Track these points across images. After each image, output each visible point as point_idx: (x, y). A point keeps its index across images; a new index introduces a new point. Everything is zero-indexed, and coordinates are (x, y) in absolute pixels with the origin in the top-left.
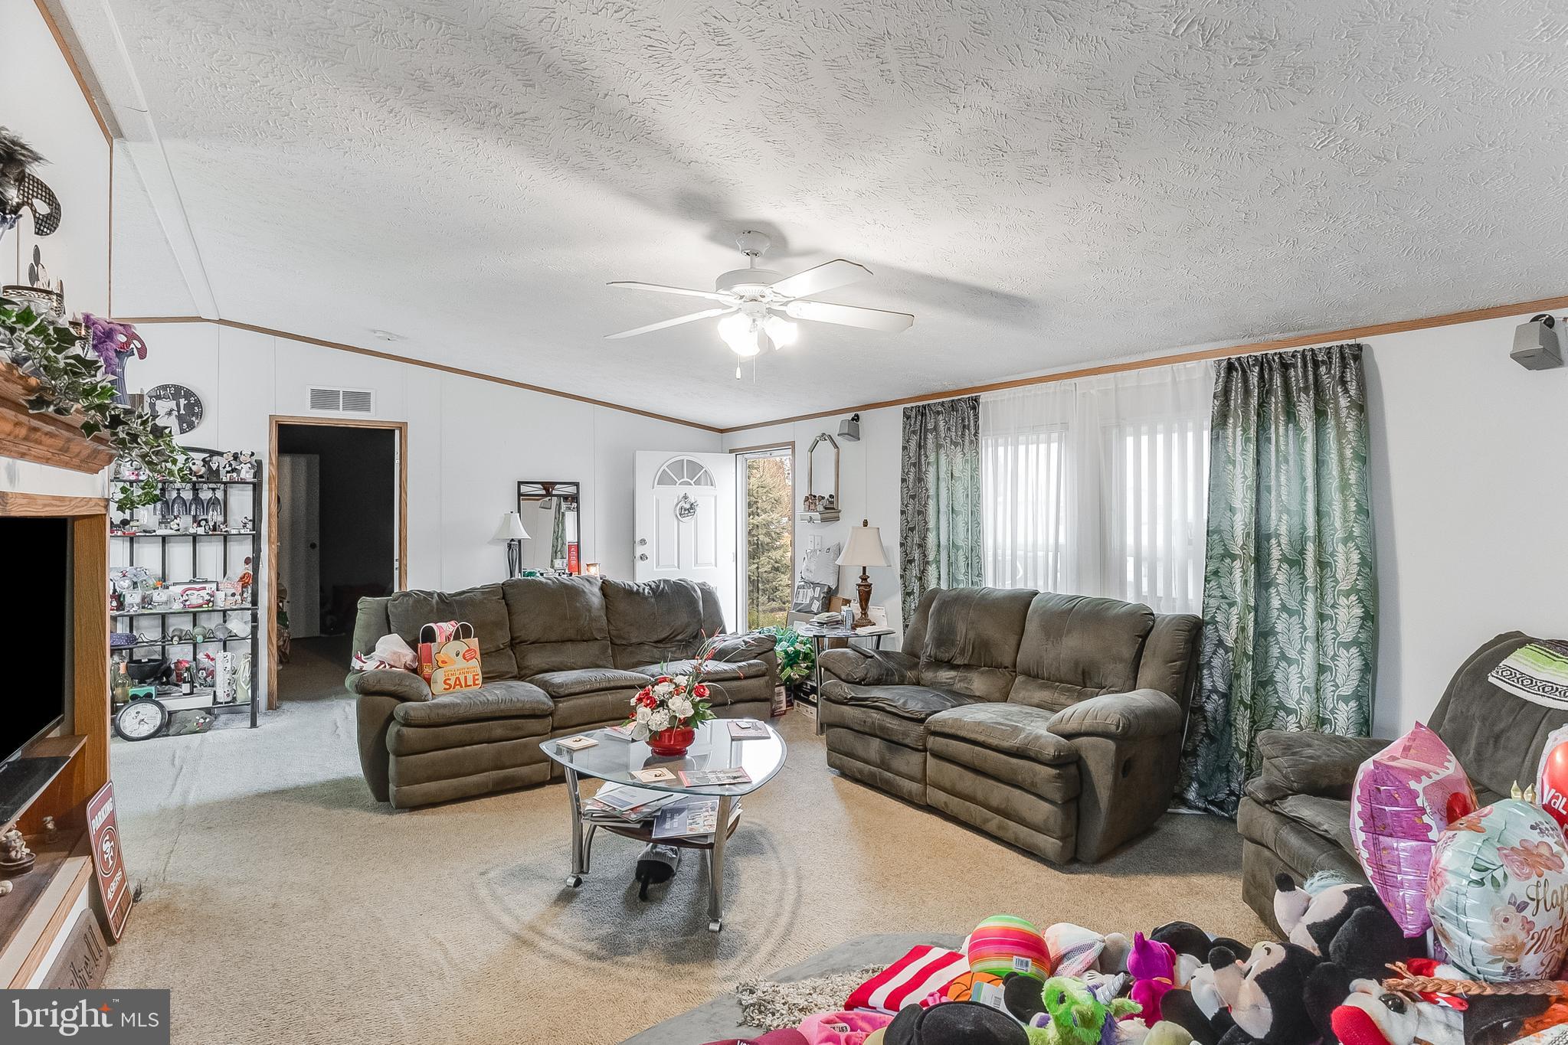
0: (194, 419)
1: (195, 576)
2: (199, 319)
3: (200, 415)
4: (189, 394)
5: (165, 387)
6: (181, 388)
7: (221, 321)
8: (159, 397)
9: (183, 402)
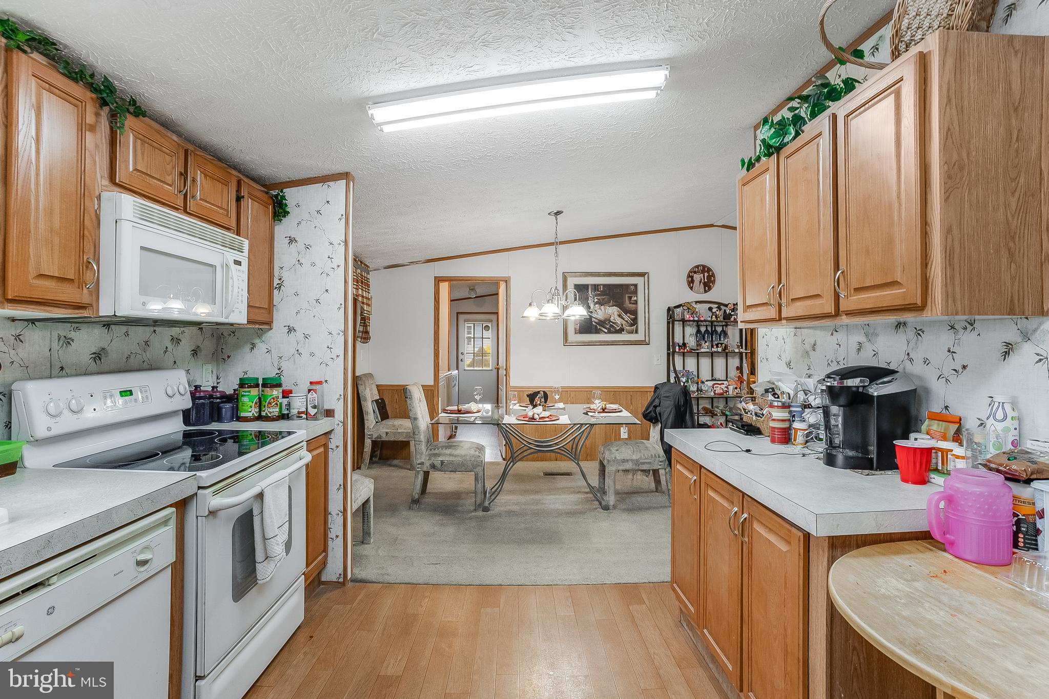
0: (711, 284)
1: (712, 376)
2: (712, 226)
3: (714, 282)
4: (709, 270)
5: (697, 267)
6: (706, 266)
7: (724, 226)
8: (695, 272)
9: (706, 274)
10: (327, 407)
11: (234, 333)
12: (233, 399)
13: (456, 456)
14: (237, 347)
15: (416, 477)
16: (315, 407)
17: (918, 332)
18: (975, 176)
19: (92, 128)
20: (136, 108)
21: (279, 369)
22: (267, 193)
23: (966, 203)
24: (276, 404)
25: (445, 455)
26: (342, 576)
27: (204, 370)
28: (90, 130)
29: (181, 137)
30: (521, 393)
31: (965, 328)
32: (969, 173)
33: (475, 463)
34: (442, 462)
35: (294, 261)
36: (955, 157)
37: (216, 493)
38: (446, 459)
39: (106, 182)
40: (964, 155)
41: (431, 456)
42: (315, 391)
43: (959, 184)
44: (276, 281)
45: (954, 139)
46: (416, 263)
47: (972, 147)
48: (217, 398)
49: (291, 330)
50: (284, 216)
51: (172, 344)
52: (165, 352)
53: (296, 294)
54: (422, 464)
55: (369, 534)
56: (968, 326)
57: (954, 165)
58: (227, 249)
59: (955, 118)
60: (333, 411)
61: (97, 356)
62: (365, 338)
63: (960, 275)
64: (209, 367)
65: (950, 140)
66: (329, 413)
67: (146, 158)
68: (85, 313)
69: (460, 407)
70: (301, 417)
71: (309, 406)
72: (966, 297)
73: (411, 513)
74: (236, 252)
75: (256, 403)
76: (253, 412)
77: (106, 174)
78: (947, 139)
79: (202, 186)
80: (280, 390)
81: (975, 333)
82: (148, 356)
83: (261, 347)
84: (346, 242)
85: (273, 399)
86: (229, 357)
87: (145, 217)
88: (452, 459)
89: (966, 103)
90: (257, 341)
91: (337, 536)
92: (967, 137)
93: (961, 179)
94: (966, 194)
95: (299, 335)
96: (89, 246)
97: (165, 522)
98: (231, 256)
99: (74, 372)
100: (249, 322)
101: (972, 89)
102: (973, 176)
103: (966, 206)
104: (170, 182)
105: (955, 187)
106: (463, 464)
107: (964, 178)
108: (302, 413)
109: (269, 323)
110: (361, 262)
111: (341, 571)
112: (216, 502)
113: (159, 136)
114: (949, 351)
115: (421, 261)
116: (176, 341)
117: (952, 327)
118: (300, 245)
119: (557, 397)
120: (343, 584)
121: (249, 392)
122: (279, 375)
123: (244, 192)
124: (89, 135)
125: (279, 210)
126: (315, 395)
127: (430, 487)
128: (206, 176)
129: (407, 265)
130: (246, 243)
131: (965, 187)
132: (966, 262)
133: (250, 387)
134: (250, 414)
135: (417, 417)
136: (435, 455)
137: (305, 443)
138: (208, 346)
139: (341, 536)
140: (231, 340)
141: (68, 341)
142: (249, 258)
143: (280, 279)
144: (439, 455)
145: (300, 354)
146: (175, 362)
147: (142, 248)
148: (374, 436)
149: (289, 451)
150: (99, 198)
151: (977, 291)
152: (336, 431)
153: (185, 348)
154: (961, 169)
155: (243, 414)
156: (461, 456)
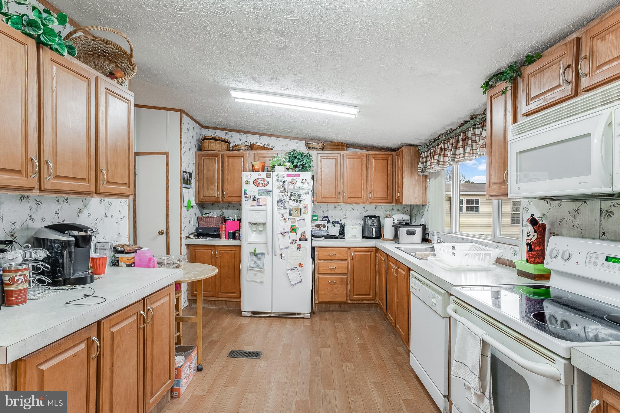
17: (38, 202)
31: (64, 202)
56: (65, 201)
58: (612, 105)
79: (597, 52)
81: (68, 205)
114: (56, 213)
117: (58, 201)
147: (518, 153)
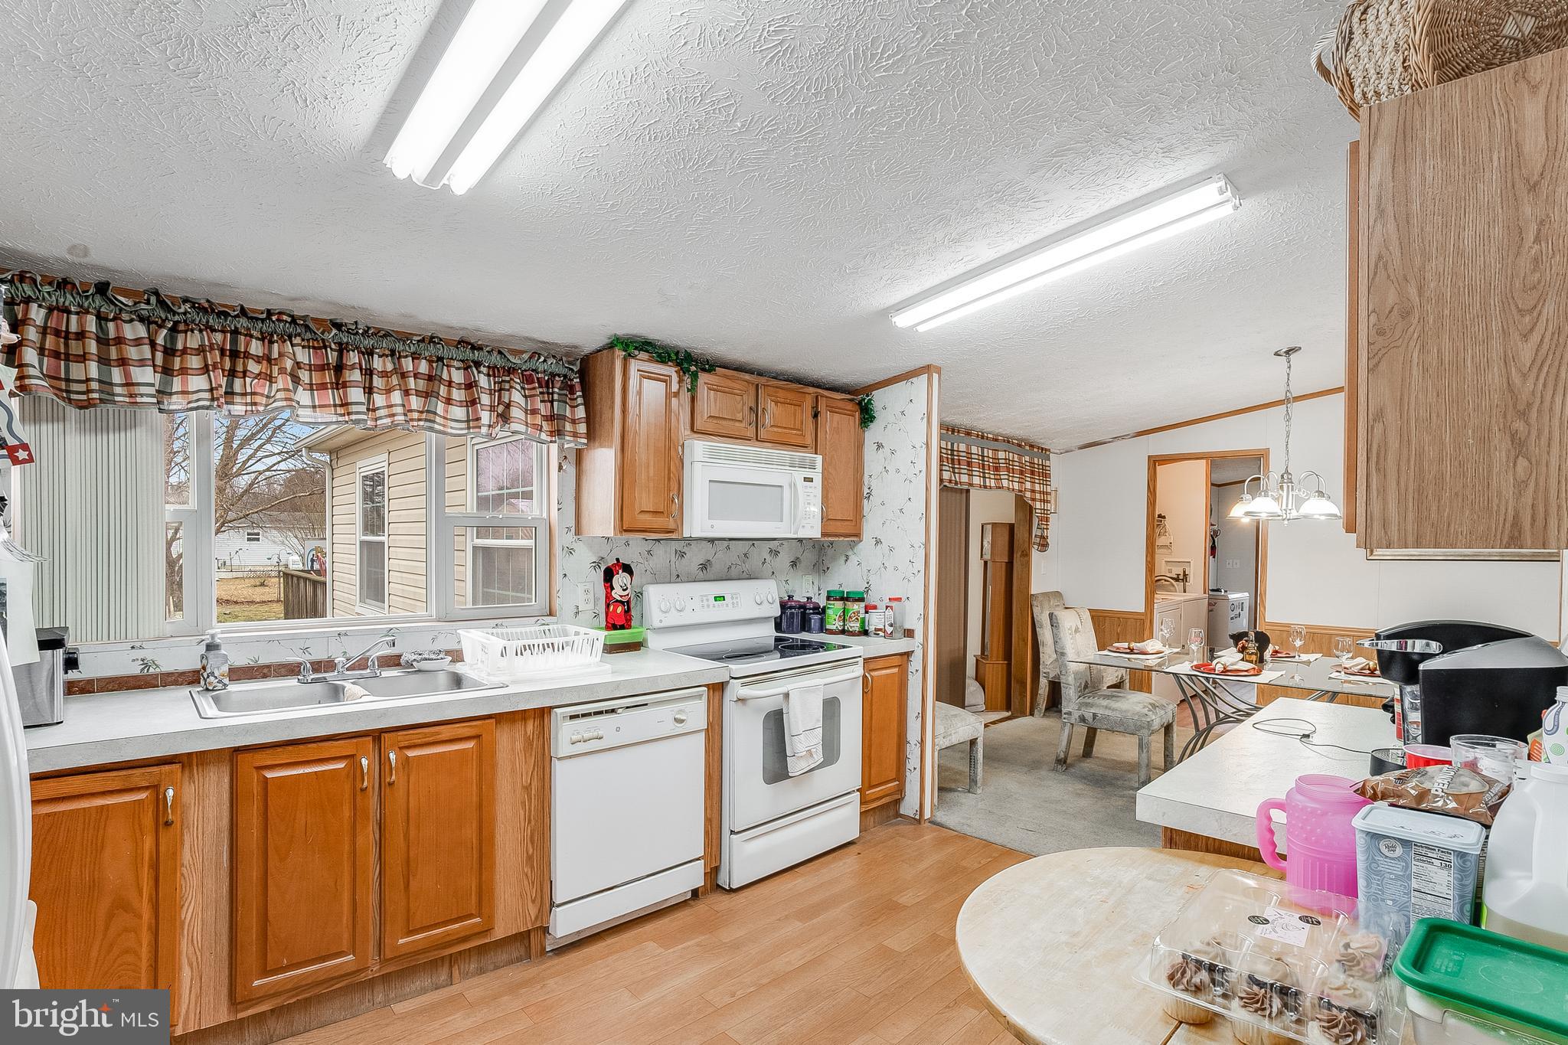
10: (907, 626)
11: (832, 544)
12: (821, 611)
13: (1113, 710)
14: (834, 559)
15: (1062, 729)
16: (891, 625)
18: (1434, 321)
19: (677, 394)
20: (709, 365)
21: (868, 583)
22: (851, 400)
23: (1415, 368)
24: (857, 619)
25: (1098, 706)
26: (918, 813)
27: (804, 580)
28: (675, 396)
29: (753, 374)
30: (1285, 634)
32: (1422, 320)
33: (1139, 723)
34: (1095, 715)
35: (881, 469)
36: (1392, 298)
37: (744, 685)
38: (1100, 712)
39: (688, 432)
40: (1413, 291)
41: (1082, 705)
42: (891, 608)
43: (1401, 339)
44: (866, 491)
45: (1391, 271)
46: (1122, 437)
47: (1428, 275)
48: (810, 609)
49: (878, 542)
50: (872, 421)
51: (771, 555)
52: (764, 563)
53: (883, 504)
54: (1069, 713)
55: (976, 782)
57: (1390, 312)
58: (797, 469)
59: (1394, 237)
60: (913, 630)
61: (704, 567)
62: (1043, 545)
63: (1398, 483)
64: (810, 578)
65: (1382, 274)
66: (909, 633)
67: (718, 404)
68: (673, 536)
69: (1133, 645)
70: (878, 634)
71: (886, 625)
72: (1411, 516)
73: (1052, 774)
74: (807, 470)
75: (840, 616)
76: (837, 625)
77: (688, 427)
78: (1375, 273)
79: (772, 412)
80: (863, 605)
82: (747, 567)
83: (853, 559)
84: (928, 445)
85: (854, 613)
86: (828, 568)
87: (713, 455)
88: (1107, 712)
89: (1415, 207)
90: (850, 553)
91: (915, 769)
92: (1418, 262)
93: (1405, 331)
94: (1415, 355)
95: (885, 546)
96: (674, 485)
97: (700, 696)
98: (799, 475)
99: (686, 579)
100: (824, 535)
101: (1429, 180)
102: (1431, 321)
103: (1415, 372)
104: (741, 419)
105: (1392, 345)
106: (1121, 723)
107: (1411, 329)
108: (880, 630)
109: (858, 535)
110: (1032, 446)
111: (917, 807)
112: (745, 692)
113: (730, 382)
115: (1128, 435)
116: (775, 553)
118: (886, 450)
119: (1298, 643)
120: (919, 821)
121: (834, 605)
122: (868, 589)
123: (822, 407)
124: (674, 401)
125: (866, 415)
126: (892, 613)
127: (1097, 749)
128: (776, 403)
129: (1109, 442)
130: (819, 458)
131: (1412, 344)
132: (1412, 463)
133: (836, 600)
134: (834, 627)
135: (1065, 651)
136: (1087, 705)
137: (861, 660)
138: (808, 557)
139: (918, 769)
140: (830, 552)
141: (682, 555)
142: (822, 473)
143: (869, 488)
144: (1091, 705)
145: (885, 568)
146: (773, 573)
147: (710, 481)
148: (1051, 676)
149: (837, 664)
150: (683, 446)
151: (1434, 508)
152: (915, 653)
153: (784, 559)
154: (1406, 314)
155: (828, 627)
156: (1121, 711)
